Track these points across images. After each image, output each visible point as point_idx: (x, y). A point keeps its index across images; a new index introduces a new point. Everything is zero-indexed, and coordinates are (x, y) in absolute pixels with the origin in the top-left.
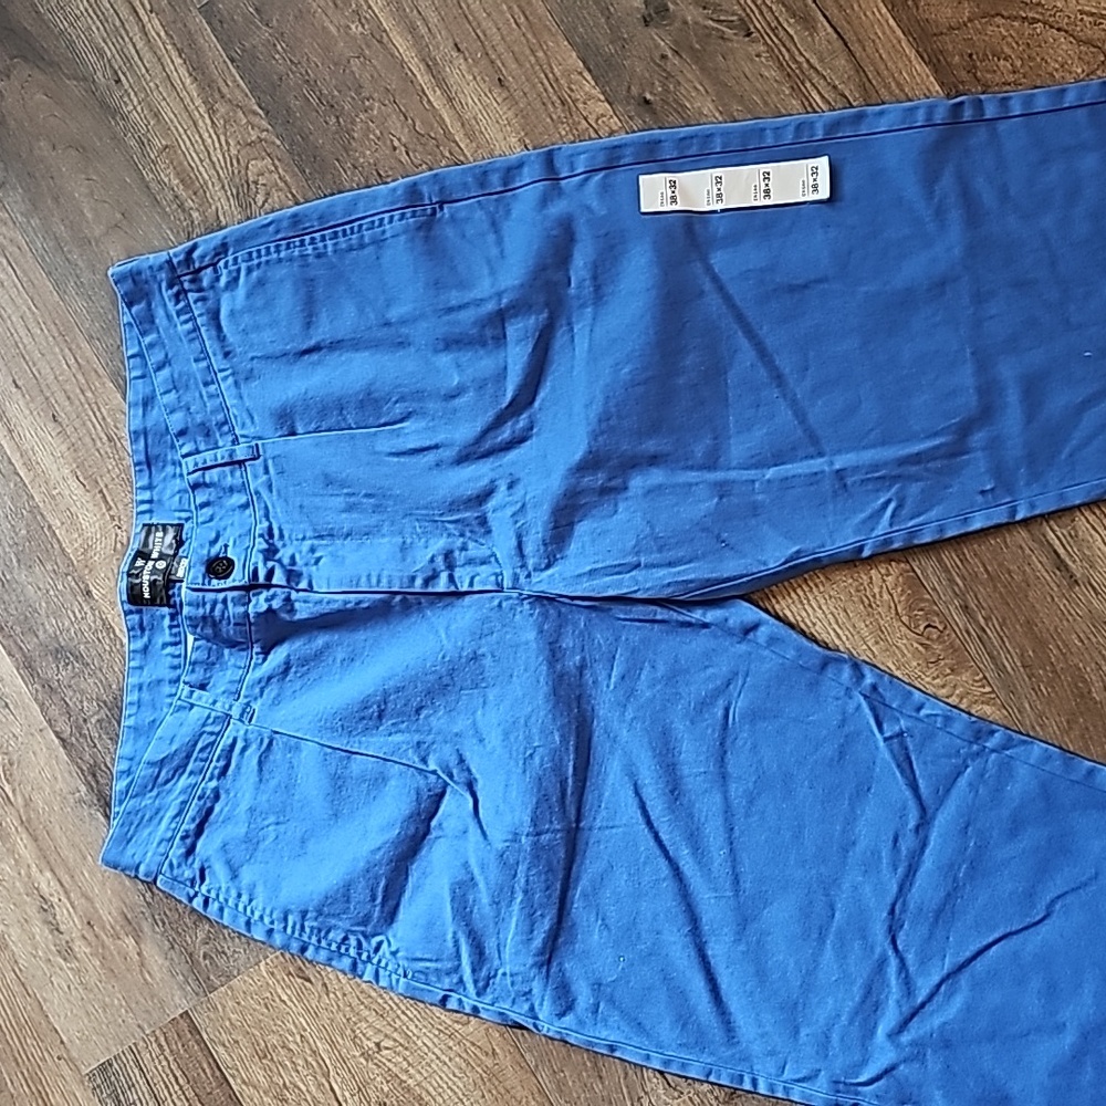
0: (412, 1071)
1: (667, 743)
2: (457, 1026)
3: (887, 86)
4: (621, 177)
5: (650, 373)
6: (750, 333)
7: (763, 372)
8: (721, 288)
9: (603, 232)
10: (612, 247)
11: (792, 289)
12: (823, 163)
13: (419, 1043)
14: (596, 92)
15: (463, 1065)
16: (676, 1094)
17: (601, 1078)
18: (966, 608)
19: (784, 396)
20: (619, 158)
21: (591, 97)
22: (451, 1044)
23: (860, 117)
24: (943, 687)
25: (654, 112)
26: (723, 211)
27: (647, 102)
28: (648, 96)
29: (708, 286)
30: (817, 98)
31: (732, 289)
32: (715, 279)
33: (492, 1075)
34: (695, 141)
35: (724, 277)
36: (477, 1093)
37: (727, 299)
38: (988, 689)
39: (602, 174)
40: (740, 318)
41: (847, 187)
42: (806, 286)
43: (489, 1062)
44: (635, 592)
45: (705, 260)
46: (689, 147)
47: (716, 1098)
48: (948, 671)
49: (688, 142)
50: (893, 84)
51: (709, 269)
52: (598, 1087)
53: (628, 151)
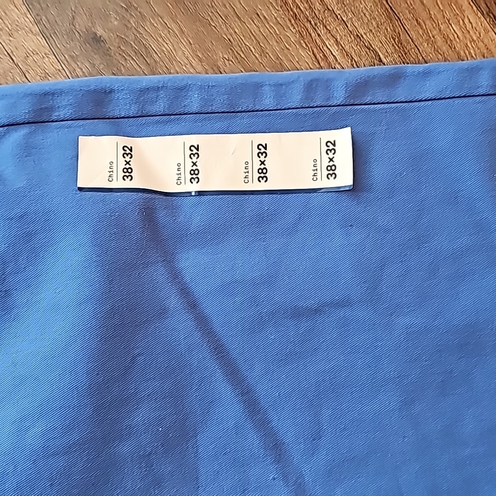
3: (430, 41)
4: (52, 135)
5: (75, 436)
6: (233, 374)
7: (253, 440)
8: (192, 305)
9: (17, 211)
10: (29, 236)
11: (297, 313)
12: (343, 137)
14: (27, 20)
19: (285, 477)
20: (51, 109)
25: (107, 53)
26: (200, 193)
28: (100, 32)
29: (174, 301)
30: (335, 50)
31: (210, 307)
32: (185, 292)
34: (162, 93)
35: (199, 289)
37: (202, 322)
39: (23, 131)
40: (219, 351)
41: (378, 172)
42: (317, 311)
45: (169, 260)
46: (153, 102)
49: (152, 95)
50: (439, 38)
51: (175, 276)
53: (64, 101)
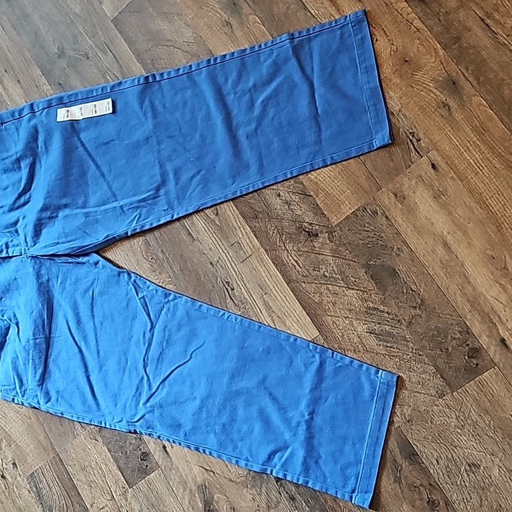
0: (7, 426)
1: (75, 306)
2: (20, 409)
3: (129, 73)
4: (53, 109)
5: (61, 176)
6: (93, 160)
7: (98, 173)
8: (83, 145)
9: (46, 129)
10: (49, 134)
11: (105, 144)
12: (110, 100)
13: (9, 416)
14: (46, 82)
15: (22, 423)
16: (84, 430)
17: (62, 425)
18: (162, 251)
19: (105, 181)
20: (51, 104)
21: (45, 84)
22: (18, 415)
23: (120, 83)
24: (157, 279)
25: (62, 87)
26: (84, 119)
27: (60, 84)
28: (61, 82)
29: (79, 145)
30: (109, 78)
31: (87, 145)
32: (82, 142)
33: (30, 426)
34: (73, 96)
35: (84, 141)
36: (26, 433)
37: (86, 149)
38: (170, 279)
39: (46, 110)
40: (90, 155)
41: (118, 107)
42: (108, 143)
43: (29, 421)
44: (58, 252)
45: (78, 136)
46: (72, 98)
47: (96, 430)
48: (158, 274)
49: (71, 97)
50: (131, 72)
51: (79, 139)
52: (61, 428)
53: (53, 101)
